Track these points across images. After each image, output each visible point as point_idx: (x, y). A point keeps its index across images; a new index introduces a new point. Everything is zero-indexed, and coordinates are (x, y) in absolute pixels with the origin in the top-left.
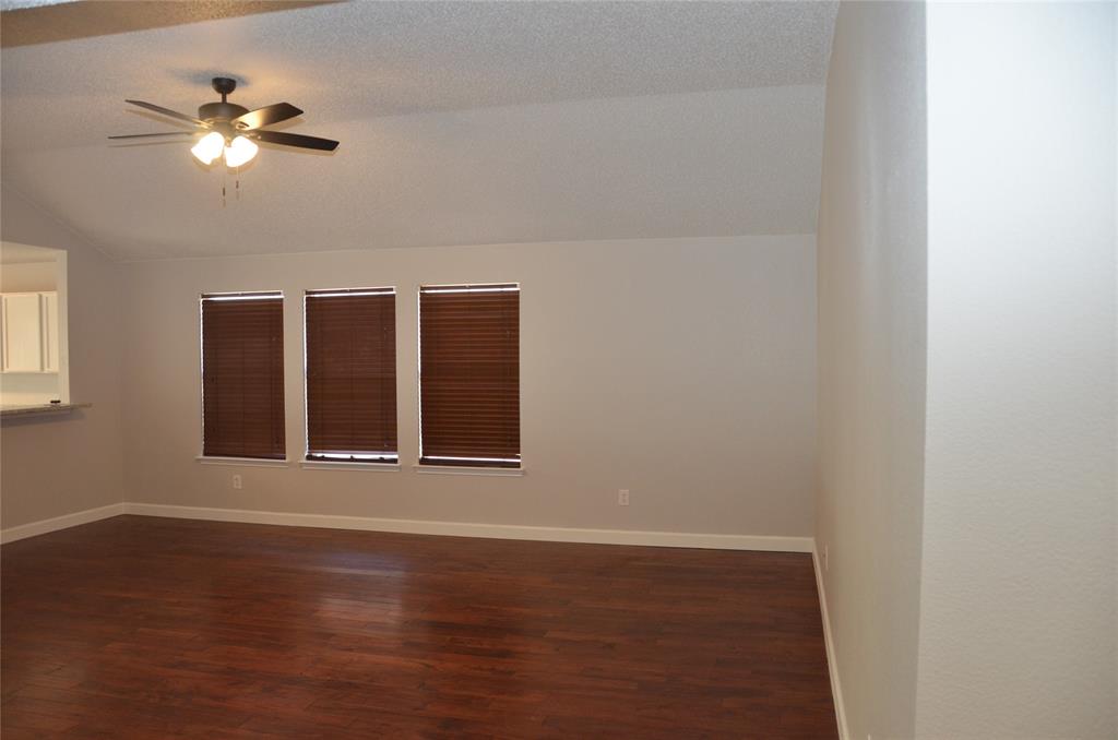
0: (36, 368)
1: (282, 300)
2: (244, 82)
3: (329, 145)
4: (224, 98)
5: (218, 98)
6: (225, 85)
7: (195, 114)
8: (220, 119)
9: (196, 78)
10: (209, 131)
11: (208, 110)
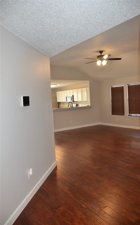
0: (86, 100)
1: (123, 86)
2: (104, 51)
3: (120, 59)
4: (101, 54)
5: (100, 54)
6: (101, 52)
7: (96, 58)
8: (100, 58)
9: (97, 52)
10: (98, 60)
11: (99, 57)
